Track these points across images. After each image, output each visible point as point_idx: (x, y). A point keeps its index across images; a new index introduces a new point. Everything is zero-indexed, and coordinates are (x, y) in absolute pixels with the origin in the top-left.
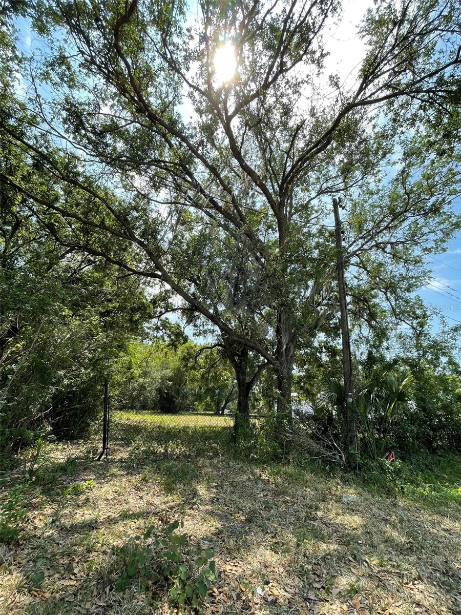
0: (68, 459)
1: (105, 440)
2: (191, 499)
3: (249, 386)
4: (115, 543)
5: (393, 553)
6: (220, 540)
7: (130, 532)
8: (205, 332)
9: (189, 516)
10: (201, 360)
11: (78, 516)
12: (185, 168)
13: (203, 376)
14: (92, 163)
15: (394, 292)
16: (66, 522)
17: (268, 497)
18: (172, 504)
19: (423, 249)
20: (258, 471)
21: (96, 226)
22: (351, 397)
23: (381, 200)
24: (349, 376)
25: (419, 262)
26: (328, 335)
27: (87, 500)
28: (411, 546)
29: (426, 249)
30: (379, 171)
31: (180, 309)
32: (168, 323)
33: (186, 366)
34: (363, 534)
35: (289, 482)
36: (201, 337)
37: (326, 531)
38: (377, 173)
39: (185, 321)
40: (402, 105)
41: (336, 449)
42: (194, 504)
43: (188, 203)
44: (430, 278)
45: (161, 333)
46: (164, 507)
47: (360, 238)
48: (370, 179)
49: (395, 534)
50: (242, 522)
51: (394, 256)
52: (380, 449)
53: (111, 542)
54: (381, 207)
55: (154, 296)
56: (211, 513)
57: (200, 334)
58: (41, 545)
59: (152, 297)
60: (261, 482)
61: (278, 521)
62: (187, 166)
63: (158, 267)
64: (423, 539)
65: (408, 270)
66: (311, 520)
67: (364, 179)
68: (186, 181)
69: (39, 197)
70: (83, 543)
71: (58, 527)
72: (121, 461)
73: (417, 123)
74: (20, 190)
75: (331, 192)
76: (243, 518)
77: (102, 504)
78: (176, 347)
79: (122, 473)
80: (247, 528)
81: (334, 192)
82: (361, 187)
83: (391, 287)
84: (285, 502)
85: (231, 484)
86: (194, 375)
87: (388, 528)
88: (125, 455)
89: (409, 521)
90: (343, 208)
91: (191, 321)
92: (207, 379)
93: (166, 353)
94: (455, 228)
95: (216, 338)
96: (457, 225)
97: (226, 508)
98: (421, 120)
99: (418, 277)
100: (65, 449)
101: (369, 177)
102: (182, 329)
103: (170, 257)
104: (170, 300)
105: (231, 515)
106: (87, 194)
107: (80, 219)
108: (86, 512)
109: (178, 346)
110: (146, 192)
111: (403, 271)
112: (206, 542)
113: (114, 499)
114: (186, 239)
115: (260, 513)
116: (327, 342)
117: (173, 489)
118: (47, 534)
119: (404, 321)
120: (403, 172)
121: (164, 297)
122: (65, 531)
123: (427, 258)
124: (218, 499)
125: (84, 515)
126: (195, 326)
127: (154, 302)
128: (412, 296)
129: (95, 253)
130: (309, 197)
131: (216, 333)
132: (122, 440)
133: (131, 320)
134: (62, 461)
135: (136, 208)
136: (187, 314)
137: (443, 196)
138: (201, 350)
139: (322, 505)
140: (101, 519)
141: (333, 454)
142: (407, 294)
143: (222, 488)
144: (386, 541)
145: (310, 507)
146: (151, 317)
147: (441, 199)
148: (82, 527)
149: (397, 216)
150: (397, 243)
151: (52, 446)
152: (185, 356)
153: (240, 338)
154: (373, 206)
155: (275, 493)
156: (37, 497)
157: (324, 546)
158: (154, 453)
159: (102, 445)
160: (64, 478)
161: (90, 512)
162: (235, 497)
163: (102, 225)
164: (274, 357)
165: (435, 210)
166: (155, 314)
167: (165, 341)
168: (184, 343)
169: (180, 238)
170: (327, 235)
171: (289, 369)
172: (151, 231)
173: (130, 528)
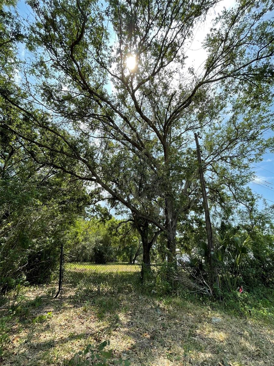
0: (37, 298)
1: (60, 284)
2: (115, 324)
3: (150, 245)
4: (65, 357)
5: (248, 359)
6: (134, 353)
7: (75, 348)
8: (122, 212)
9: (114, 336)
10: (120, 230)
11: (42, 337)
12: (109, 118)
13: (121, 240)
14: (56, 117)
15: (234, 185)
16: (34, 342)
17: (165, 320)
18: (103, 327)
19: (248, 160)
20: (157, 302)
21: (58, 152)
22: (213, 251)
23: (222, 133)
24: (211, 238)
25: (247, 167)
26: (196, 212)
27: (48, 326)
28: (259, 353)
29: (250, 160)
30: (219, 117)
31: (107, 199)
32: (100, 207)
33: (111, 234)
34: (226, 344)
35: (177, 309)
36: (120, 216)
37: (203, 344)
38: (218, 118)
39: (110, 206)
40: (229, 82)
41: (205, 285)
42: (117, 327)
43: (111, 137)
44: (254, 176)
45: (95, 214)
46: (97, 329)
47: (212, 155)
48: (215, 121)
49: (247, 344)
50: (148, 339)
51: (232, 164)
52: (234, 285)
53: (63, 356)
54: (222, 137)
55: (91, 191)
56: (128, 333)
57: (119, 214)
58: (17, 360)
59: (90, 192)
60: (159, 310)
61: (172, 338)
62: (111, 117)
63: (94, 174)
64: (266, 348)
65: (241, 172)
66: (193, 336)
67: (212, 121)
68: (111, 125)
69: (26, 136)
70: (45, 357)
71: (28, 346)
72: (70, 297)
73: (239, 91)
74: (15, 133)
75: (193, 129)
76: (148, 336)
77: (57, 329)
78: (105, 222)
79: (71, 306)
80: (152, 343)
81: (195, 129)
82: (210, 126)
83: (232, 183)
84: (175, 324)
85: (141, 312)
86: (116, 239)
87: (243, 340)
88: (73, 294)
89: (256, 335)
90: (201, 138)
91: (114, 206)
92: (124, 242)
93: (99, 226)
94: (266, 147)
95: (129, 216)
96: (267, 146)
97: (137, 329)
98: (241, 90)
99: (247, 176)
100: (35, 290)
101: (214, 120)
102: (108, 211)
103: (101, 168)
104: (101, 194)
105: (141, 334)
106: (53, 134)
107: (49, 148)
108: (47, 334)
109: (106, 221)
110: (87, 132)
111: (238, 173)
112: (125, 354)
113: (66, 325)
114: (110, 158)
115: (159, 332)
116: (196, 217)
117: (103, 316)
118: (21, 351)
119: (241, 203)
120: (233, 117)
121: (97, 192)
122: (33, 348)
123: (251, 165)
124: (132, 323)
125: (46, 337)
126: (116, 209)
127: (92, 195)
128: (245, 187)
129: (57, 167)
130: (180, 132)
131: (129, 212)
132: (71, 283)
133: (77, 206)
134: (33, 299)
135: (81, 141)
136: (111, 201)
137: (257, 130)
138: (120, 224)
139: (199, 325)
140: (57, 340)
141: (204, 289)
142: (242, 186)
143: (135, 315)
144: (243, 350)
145: (192, 327)
146: (90, 204)
147: (256, 132)
148: (44, 346)
149: (232, 141)
150: (233, 157)
151: (27, 289)
152: (110, 228)
153: (144, 215)
154: (218, 136)
155: (168, 318)
156: (16, 325)
157: (202, 355)
158: (91, 291)
159: (58, 287)
160: (33, 311)
161: (50, 334)
162: (143, 321)
163: (62, 151)
164: (164, 227)
165: (253, 138)
166: (92, 202)
167: (98, 219)
168: (109, 219)
169: (107, 157)
170: (192, 153)
171: (174, 234)
172: (90, 154)
173: (76, 345)
